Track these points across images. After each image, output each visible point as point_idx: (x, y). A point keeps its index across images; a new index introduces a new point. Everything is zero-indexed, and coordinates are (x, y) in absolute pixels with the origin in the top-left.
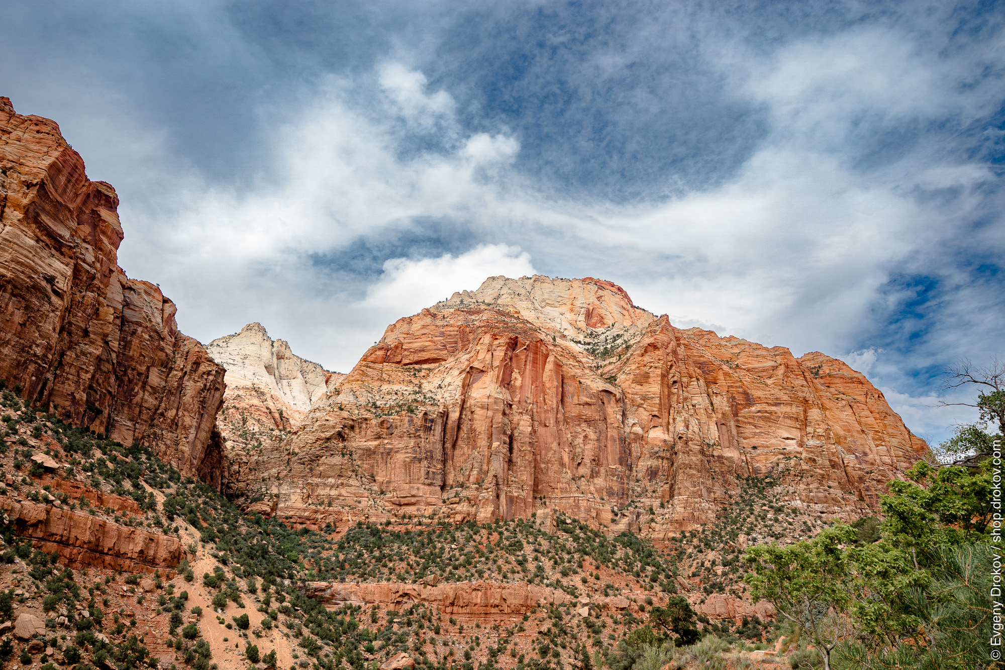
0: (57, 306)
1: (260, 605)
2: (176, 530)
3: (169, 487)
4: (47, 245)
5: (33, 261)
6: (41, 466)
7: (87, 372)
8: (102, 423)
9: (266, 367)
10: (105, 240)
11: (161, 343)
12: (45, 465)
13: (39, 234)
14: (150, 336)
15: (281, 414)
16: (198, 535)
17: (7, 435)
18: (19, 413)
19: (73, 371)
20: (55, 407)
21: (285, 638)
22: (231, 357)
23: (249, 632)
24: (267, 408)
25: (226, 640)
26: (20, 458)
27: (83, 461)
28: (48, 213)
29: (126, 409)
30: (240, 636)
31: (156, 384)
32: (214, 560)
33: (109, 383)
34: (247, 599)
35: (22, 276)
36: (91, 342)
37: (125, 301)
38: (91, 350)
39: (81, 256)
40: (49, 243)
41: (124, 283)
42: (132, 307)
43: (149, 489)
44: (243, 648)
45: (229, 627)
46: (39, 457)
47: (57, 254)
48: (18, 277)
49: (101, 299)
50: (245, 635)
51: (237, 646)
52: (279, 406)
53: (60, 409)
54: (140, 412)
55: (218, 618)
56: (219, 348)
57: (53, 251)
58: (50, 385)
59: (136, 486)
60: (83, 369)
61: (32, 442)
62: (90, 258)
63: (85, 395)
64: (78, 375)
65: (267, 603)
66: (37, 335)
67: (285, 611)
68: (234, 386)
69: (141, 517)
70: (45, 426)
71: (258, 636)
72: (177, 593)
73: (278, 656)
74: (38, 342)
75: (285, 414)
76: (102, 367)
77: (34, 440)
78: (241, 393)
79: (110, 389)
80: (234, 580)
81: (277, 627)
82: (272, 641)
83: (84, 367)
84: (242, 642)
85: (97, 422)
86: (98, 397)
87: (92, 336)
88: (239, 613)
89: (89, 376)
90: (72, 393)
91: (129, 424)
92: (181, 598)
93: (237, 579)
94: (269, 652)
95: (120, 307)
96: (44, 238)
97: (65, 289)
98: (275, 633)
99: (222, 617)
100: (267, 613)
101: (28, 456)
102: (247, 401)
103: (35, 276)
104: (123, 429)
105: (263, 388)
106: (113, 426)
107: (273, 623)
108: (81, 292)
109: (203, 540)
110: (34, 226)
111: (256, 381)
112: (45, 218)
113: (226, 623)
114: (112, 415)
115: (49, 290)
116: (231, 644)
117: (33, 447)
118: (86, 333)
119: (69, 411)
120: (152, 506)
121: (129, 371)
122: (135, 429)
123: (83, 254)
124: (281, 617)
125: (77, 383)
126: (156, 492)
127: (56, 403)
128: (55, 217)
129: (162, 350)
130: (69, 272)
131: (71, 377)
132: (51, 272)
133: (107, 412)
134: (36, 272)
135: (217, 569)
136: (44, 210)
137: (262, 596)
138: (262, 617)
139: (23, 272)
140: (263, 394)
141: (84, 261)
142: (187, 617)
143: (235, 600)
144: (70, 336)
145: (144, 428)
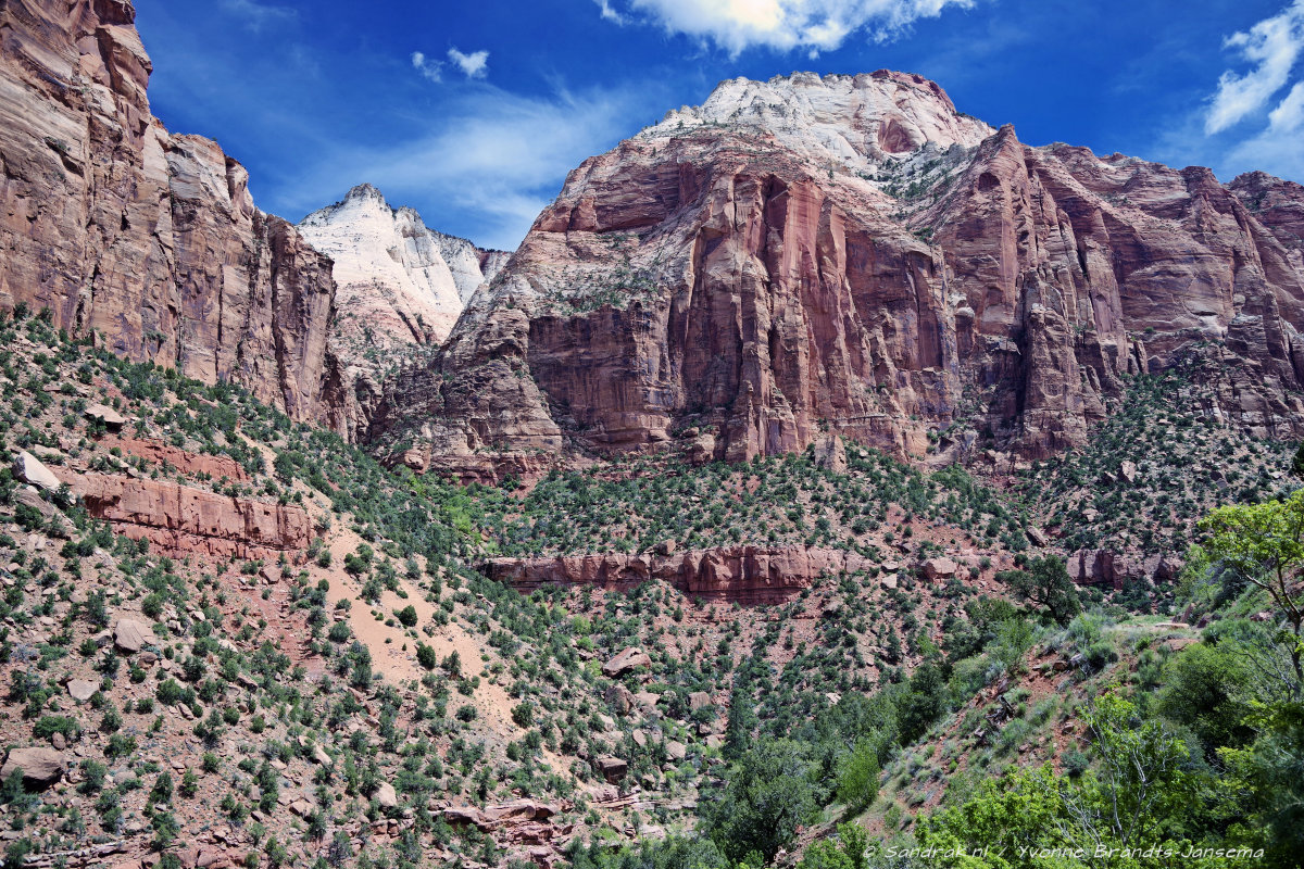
0: (76, 186)
1: (427, 592)
2: (298, 498)
3: (276, 438)
4: (42, 92)
5: (28, 120)
6: (100, 422)
7: (136, 281)
8: (169, 353)
9: (389, 252)
10: (127, 77)
11: (234, 228)
12: (107, 419)
13: (27, 76)
14: (216, 220)
15: (420, 321)
16: (328, 502)
17: (46, 381)
18: (55, 349)
19: (116, 282)
20: (103, 337)
21: (468, 635)
22: (335, 239)
23: (418, 628)
24: (400, 313)
25: (388, 642)
26: (70, 413)
27: (155, 411)
28: (33, 41)
29: (199, 331)
30: (407, 635)
31: (237, 292)
32: (356, 536)
33: (169, 295)
34: (404, 585)
35: (17, 145)
36: (133, 236)
37: (172, 169)
38: (135, 247)
39: (95, 105)
40: (44, 89)
41: (165, 141)
42: (182, 177)
43: (251, 444)
44: (413, 652)
45: (390, 624)
46: (97, 410)
47: (60, 105)
48: (11, 147)
49: (137, 169)
50: (413, 634)
51: (404, 648)
52: (416, 309)
53: (108, 339)
54: (220, 334)
55: (373, 613)
56: (314, 228)
57: (54, 101)
58: (88, 305)
59: (232, 439)
60: (129, 277)
61: (83, 389)
62: (108, 105)
63: (139, 316)
64: (125, 288)
65: (436, 590)
66: (56, 232)
67: (464, 600)
68: (345, 284)
69: (246, 483)
70: (94, 364)
71: (430, 634)
72: (313, 583)
73: (461, 659)
74: (60, 243)
75: (425, 321)
76: (155, 272)
77: (85, 386)
78: (357, 293)
79: (172, 304)
80: (386, 561)
81: (454, 620)
82: (450, 640)
83: (131, 274)
84: (411, 644)
85: (163, 352)
86: (157, 316)
87: (133, 226)
88: (401, 605)
89: (139, 287)
90: (122, 315)
91: (208, 352)
92: (318, 589)
93: (392, 560)
94: (449, 655)
95: (165, 178)
96: (35, 81)
97: (82, 159)
98: (452, 626)
99: (379, 612)
100: (436, 601)
101: (78, 407)
102: (367, 305)
103: (36, 143)
104: (201, 360)
105: (390, 284)
106: (186, 357)
107: (450, 616)
108: (106, 162)
109: (335, 510)
110: (16, 63)
111: (377, 274)
112: (30, 49)
113: (385, 620)
114: (183, 342)
115: (60, 162)
116: (396, 645)
117: (85, 396)
118: (125, 224)
119: (122, 342)
120: (259, 466)
121: (195, 275)
122: (217, 358)
123: (97, 102)
124: (458, 607)
125: (125, 298)
126: (260, 446)
127: (102, 331)
128: (44, 44)
129: (236, 238)
130: (83, 131)
131: (114, 290)
132: (57, 135)
133: (173, 337)
134: (36, 137)
135: (360, 549)
136: (26, 36)
137: (427, 580)
138: (432, 609)
139: (16, 139)
140: (389, 292)
141: (101, 113)
142: (328, 611)
143: (391, 588)
144: (102, 228)
145: (229, 357)
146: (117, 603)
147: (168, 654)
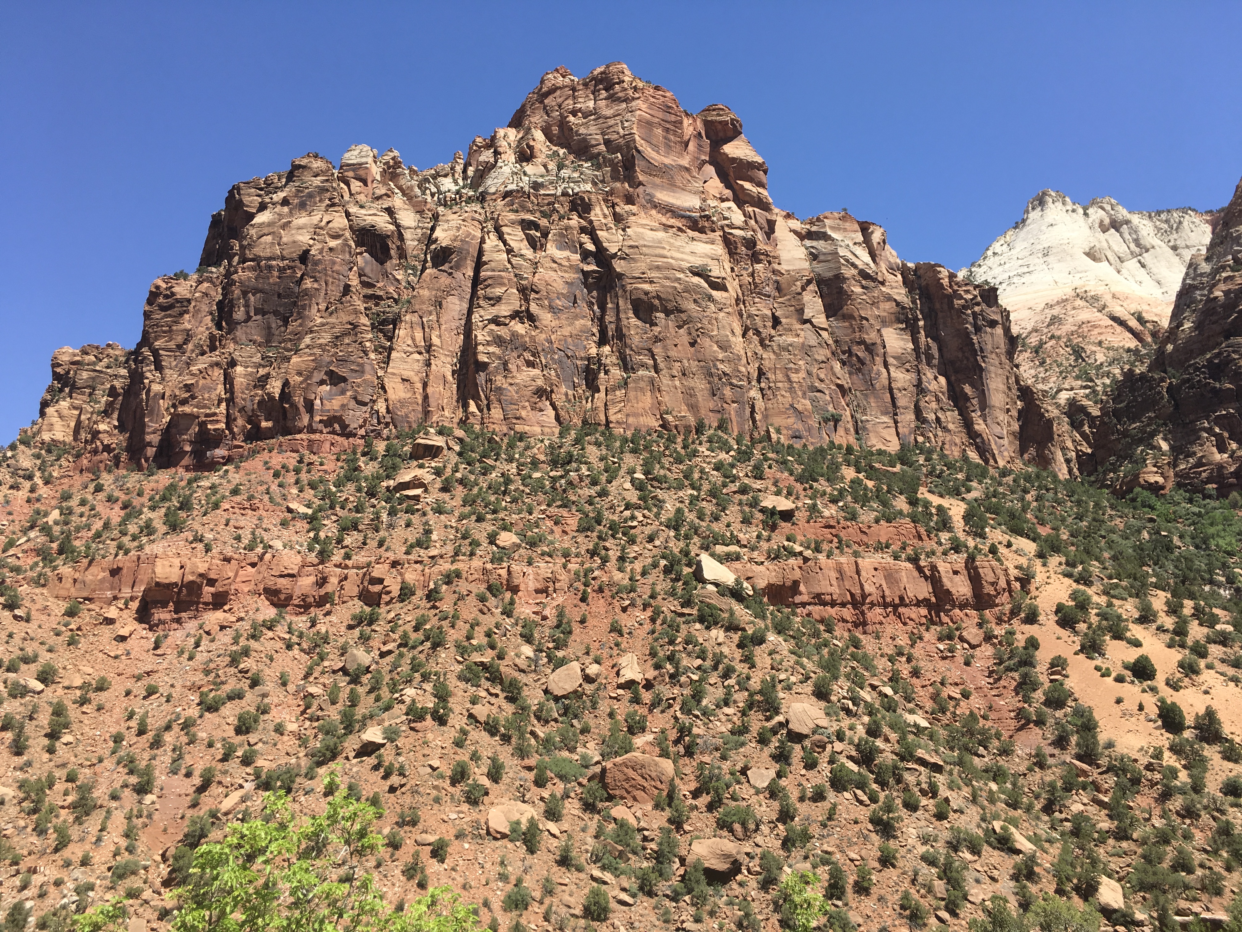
0: (723, 301)
1: (1167, 637)
2: (993, 550)
3: (969, 491)
4: (680, 229)
5: (672, 258)
6: (772, 512)
7: (797, 371)
8: (847, 430)
9: (1088, 254)
10: (747, 185)
11: (883, 289)
12: (778, 509)
13: (664, 220)
14: (863, 287)
15: (1140, 319)
16: (1030, 547)
17: (725, 485)
18: (732, 453)
19: (780, 376)
20: (778, 431)
21: (1232, 684)
22: (1020, 262)
23: (1160, 681)
24: (1114, 319)
25: (1119, 701)
26: (747, 509)
27: (829, 490)
28: (662, 188)
29: (872, 400)
30: (1144, 691)
31: (900, 351)
32: (1068, 581)
33: (834, 374)
34: (1136, 631)
35: (668, 283)
36: (785, 329)
37: (811, 253)
38: (790, 339)
39: (726, 222)
40: (680, 225)
41: (799, 230)
42: (822, 258)
43: (935, 500)
44: (1153, 711)
45: (1120, 679)
46: (769, 501)
47: (696, 234)
48: (663, 286)
49: (776, 266)
50: (1153, 689)
51: (1141, 708)
52: (1133, 308)
53: (784, 432)
54: (893, 398)
55: (1097, 668)
56: (997, 258)
57: (691, 233)
58: (760, 404)
59: (913, 502)
60: (791, 369)
61: (757, 485)
62: (737, 217)
63: (807, 402)
64: (790, 380)
65: (1180, 631)
66: (715, 348)
67: (1223, 640)
68: (1043, 305)
69: (929, 545)
70: (766, 459)
71: (1175, 686)
72: (1020, 641)
73: (1222, 716)
74: (721, 356)
75: (1147, 316)
76: (816, 357)
77: (759, 482)
78: (1056, 311)
79: (839, 382)
80: (1110, 605)
81: (1209, 667)
82: (1206, 692)
83: (792, 365)
84: (1151, 703)
85: (841, 431)
86: (828, 398)
87: (783, 320)
88: (1132, 655)
89: (802, 374)
90: (792, 406)
91: (885, 419)
92: (1025, 648)
93: (1116, 602)
94: (1202, 711)
95: (806, 265)
96: (672, 221)
97: (723, 275)
98: (1208, 677)
99: (1104, 666)
100: (1183, 646)
101: (754, 503)
102: (1071, 320)
103: (681, 276)
104: (880, 428)
105: (1094, 288)
106: (864, 429)
107: (1202, 663)
108: (747, 269)
109: (1041, 555)
110: (654, 212)
111: (1078, 283)
112: (663, 196)
113: (1114, 675)
114: (858, 416)
115: (706, 285)
116: (1130, 705)
117: (760, 491)
118: (776, 321)
119: (798, 430)
120: (945, 524)
121: (855, 348)
122: (896, 422)
123: (725, 219)
124: (1215, 650)
125: (791, 390)
126: (945, 502)
127: (776, 425)
128: (672, 186)
129: (889, 298)
130: (719, 249)
131: (780, 385)
132: (697, 262)
133: (848, 413)
134: (682, 271)
135: (1074, 596)
136: (655, 186)
137: (1169, 622)
138: (1176, 655)
139: (668, 278)
140: (1096, 298)
141: (731, 226)
142: (1041, 672)
143: (1118, 636)
144: (758, 333)
145: (908, 418)
146: (789, 688)
147: (840, 736)
